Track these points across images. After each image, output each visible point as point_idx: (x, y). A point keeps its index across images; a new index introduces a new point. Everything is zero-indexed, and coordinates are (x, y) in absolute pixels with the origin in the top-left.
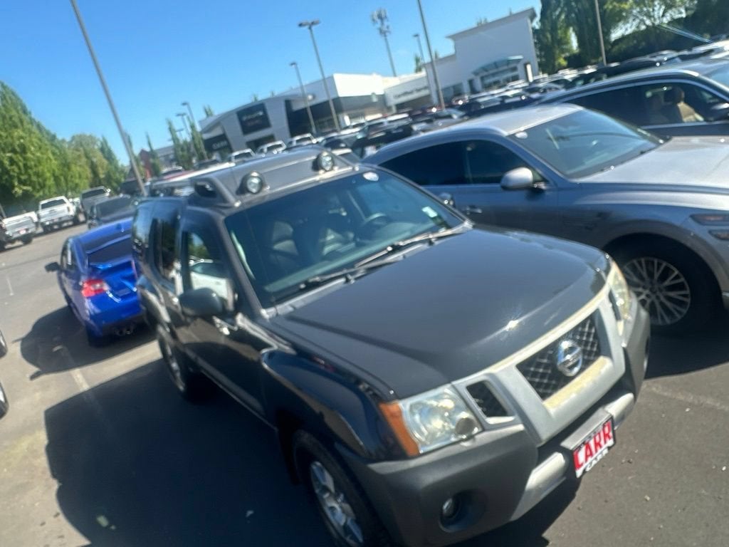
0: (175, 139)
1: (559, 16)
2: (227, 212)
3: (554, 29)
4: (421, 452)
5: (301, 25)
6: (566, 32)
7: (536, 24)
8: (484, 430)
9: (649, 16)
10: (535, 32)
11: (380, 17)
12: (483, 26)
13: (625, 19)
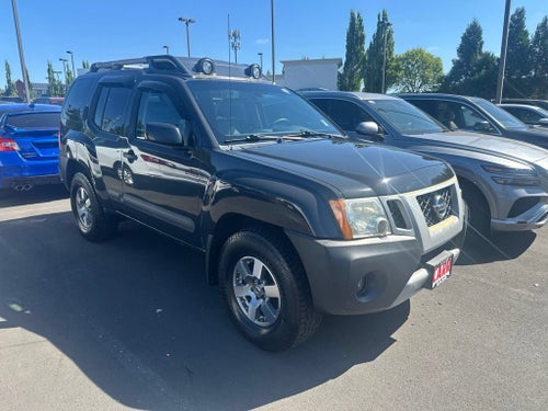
0: (51, 79)
1: (356, 70)
2: (188, 79)
3: (351, 77)
4: (354, 237)
5: (180, 19)
6: (359, 81)
7: (341, 70)
8: (393, 234)
9: (412, 86)
10: (340, 75)
11: (234, 35)
12: (305, 62)
13: (397, 83)
